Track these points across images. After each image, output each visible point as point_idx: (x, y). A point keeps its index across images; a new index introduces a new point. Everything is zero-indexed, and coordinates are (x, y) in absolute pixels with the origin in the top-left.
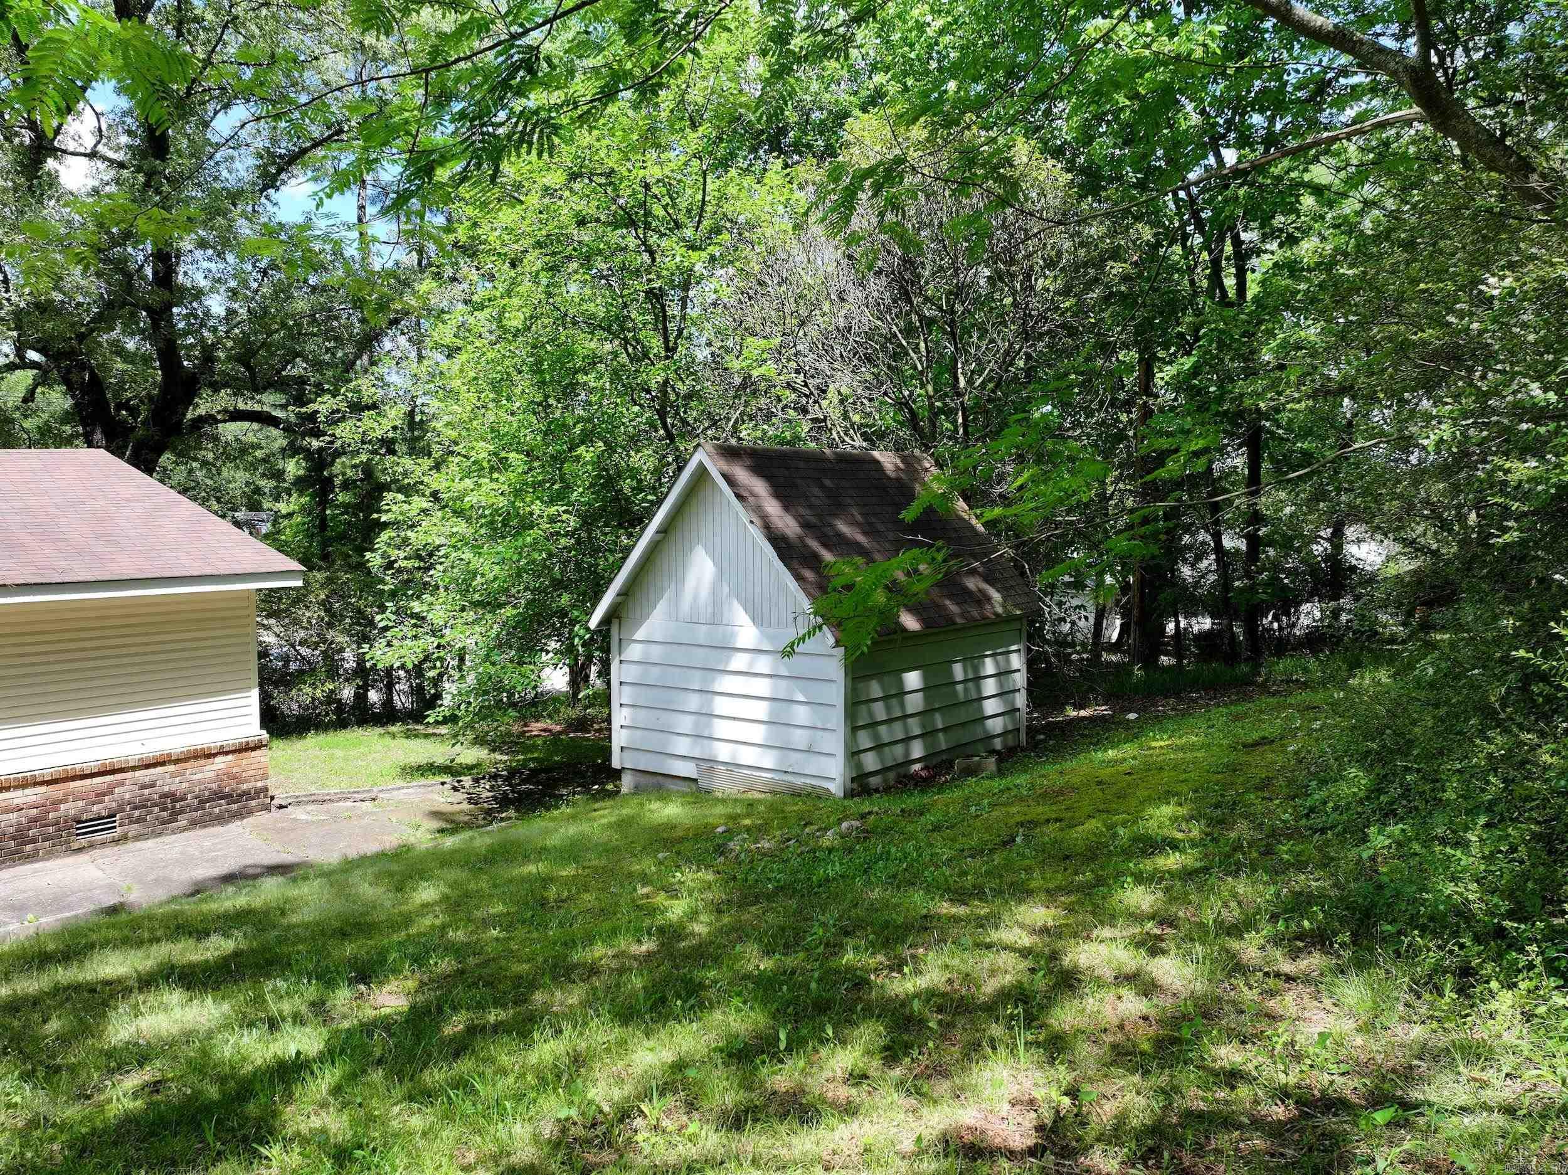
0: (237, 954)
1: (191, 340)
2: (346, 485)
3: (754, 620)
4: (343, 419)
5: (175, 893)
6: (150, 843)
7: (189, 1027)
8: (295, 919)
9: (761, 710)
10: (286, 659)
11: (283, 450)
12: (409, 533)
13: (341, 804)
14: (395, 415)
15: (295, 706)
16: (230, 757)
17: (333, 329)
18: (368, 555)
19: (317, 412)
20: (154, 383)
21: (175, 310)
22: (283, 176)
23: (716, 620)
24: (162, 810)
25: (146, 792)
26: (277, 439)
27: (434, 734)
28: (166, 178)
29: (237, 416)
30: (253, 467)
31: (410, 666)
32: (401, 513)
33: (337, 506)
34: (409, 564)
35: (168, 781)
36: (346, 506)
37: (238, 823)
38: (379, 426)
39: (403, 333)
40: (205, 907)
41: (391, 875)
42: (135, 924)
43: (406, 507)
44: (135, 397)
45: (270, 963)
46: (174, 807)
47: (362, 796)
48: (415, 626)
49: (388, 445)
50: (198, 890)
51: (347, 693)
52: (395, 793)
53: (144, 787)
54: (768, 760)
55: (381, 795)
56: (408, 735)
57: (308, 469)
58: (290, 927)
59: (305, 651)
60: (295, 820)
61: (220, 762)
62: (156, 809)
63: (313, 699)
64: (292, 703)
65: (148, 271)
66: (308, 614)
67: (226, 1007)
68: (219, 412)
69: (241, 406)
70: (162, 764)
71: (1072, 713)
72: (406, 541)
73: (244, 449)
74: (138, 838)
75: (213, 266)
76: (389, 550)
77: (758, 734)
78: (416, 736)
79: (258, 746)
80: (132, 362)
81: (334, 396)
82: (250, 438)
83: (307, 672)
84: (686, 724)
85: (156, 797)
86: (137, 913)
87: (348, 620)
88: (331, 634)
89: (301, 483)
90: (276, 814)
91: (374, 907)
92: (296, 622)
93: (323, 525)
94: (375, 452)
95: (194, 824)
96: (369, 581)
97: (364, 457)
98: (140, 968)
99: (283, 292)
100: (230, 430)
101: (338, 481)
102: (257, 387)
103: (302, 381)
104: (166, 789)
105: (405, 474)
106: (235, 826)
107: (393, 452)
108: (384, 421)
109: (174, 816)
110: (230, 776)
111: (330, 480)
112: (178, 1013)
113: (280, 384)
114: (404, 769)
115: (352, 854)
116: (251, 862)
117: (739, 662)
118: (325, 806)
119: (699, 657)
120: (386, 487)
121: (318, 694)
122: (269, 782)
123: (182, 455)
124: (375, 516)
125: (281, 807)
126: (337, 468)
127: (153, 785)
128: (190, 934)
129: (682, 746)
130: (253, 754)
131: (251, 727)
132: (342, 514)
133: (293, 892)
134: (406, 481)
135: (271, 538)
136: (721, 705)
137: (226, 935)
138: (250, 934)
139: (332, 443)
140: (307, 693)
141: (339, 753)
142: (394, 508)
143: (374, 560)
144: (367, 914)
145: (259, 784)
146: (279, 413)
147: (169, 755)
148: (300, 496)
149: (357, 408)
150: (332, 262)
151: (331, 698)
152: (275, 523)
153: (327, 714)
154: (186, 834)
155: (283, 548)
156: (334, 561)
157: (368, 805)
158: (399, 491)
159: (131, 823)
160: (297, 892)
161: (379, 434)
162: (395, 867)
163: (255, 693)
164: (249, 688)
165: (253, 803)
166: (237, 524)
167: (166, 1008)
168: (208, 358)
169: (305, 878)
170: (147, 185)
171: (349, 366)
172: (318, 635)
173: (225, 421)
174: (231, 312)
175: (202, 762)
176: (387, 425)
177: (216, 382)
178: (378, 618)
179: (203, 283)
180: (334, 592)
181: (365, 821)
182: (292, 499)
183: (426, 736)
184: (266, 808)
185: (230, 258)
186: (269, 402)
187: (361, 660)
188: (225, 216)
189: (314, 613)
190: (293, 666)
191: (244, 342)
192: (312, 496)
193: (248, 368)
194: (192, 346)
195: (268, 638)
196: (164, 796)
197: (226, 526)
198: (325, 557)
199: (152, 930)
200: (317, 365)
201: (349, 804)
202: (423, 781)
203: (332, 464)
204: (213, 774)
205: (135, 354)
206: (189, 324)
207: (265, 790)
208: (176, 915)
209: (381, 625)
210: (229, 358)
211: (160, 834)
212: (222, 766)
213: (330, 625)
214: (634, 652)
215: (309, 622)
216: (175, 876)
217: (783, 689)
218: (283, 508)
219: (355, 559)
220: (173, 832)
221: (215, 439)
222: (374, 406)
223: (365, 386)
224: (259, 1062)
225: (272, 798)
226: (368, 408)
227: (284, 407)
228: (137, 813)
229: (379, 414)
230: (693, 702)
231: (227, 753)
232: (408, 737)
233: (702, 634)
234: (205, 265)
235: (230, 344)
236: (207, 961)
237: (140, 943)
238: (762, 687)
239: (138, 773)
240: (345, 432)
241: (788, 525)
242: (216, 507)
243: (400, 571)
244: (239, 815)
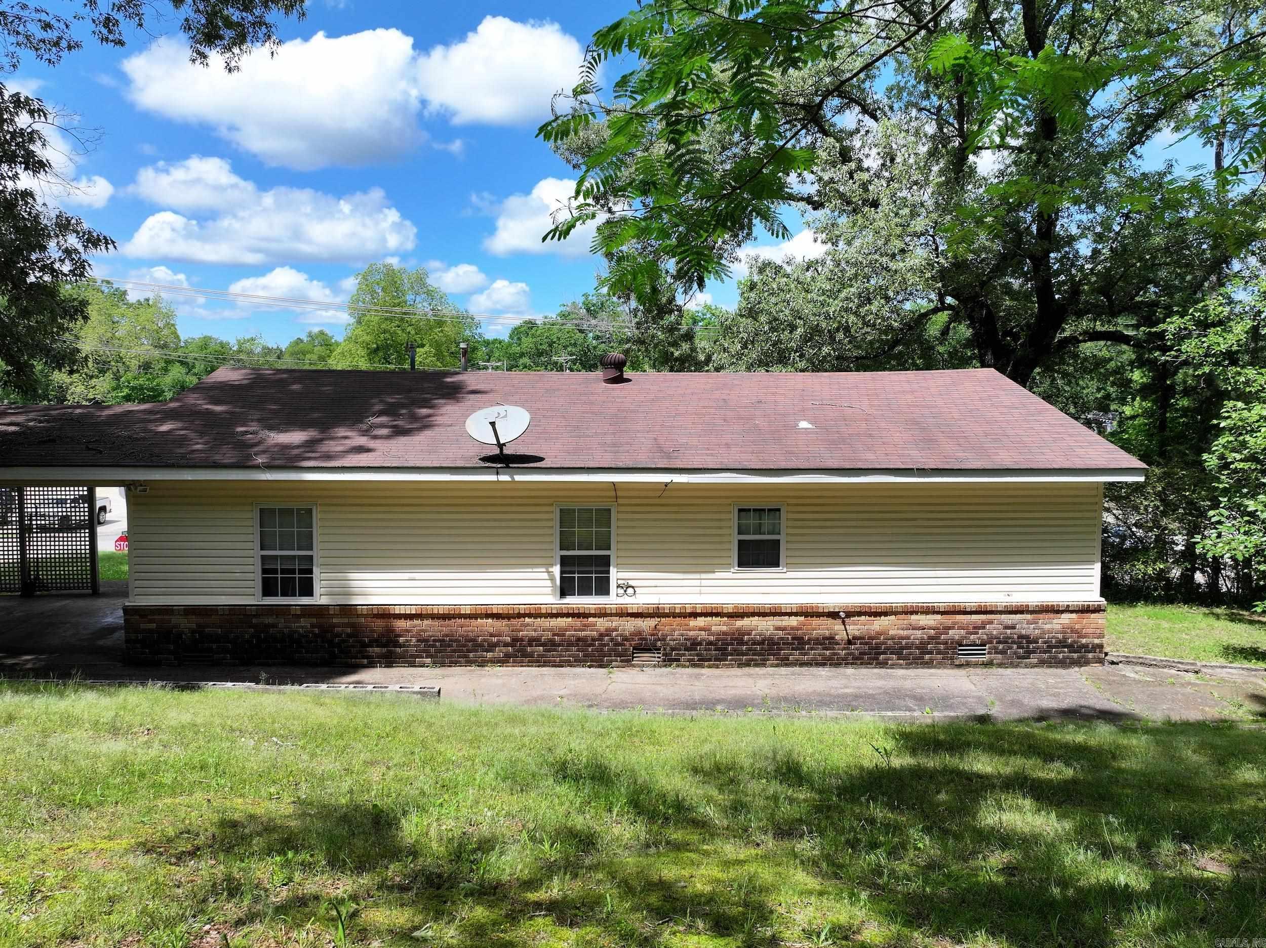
0: (1074, 781)
1: (1062, 278)
2: (1187, 392)
4: (1189, 336)
5: (1026, 715)
6: (1009, 671)
7: (1037, 830)
8: (1124, 765)
10: (1123, 538)
11: (1131, 363)
12: (1248, 438)
13: (1166, 670)
14: (1240, 330)
15: (1127, 577)
16: (1074, 616)
17: (1185, 257)
18: (1205, 456)
19: (1165, 331)
20: (1031, 315)
21: (1052, 255)
24: (1019, 648)
25: (1009, 631)
26: (1128, 353)
27: (1259, 622)
28: (1053, 153)
29: (1094, 336)
30: (1104, 378)
31: (1241, 558)
32: (1241, 420)
33: (1177, 410)
34: (1241, 465)
35: (1025, 626)
36: (1185, 411)
37: (1077, 669)
38: (1220, 341)
39: (1253, 254)
40: (1052, 736)
41: (1213, 747)
42: (999, 735)
43: (1245, 414)
44: (1017, 326)
45: (1102, 798)
46: (1028, 647)
47: (1187, 667)
48: (1249, 522)
49: (1231, 357)
50: (1042, 716)
51: (1176, 573)
52: (1219, 670)
53: (1006, 627)
55: (1204, 670)
56: (1233, 618)
57: (1153, 379)
58: (1120, 771)
59: (1140, 533)
60: (1124, 676)
61: (1066, 618)
62: (1015, 646)
63: (1145, 574)
64: (1124, 575)
65: (1034, 228)
66: (1146, 503)
67: (1068, 825)
68: (1080, 334)
69: (1099, 327)
70: (1022, 612)
72: (1244, 444)
73: (1099, 363)
74: (1000, 665)
75: (1084, 218)
76: (1227, 453)
78: (1240, 621)
79: (1098, 610)
80: (1016, 299)
81: (1182, 317)
82: (1105, 353)
83: (1138, 551)
85: (1015, 637)
86: (1000, 726)
87: (1181, 511)
88: (1164, 522)
89: (1145, 391)
90: (1108, 668)
91: (1196, 773)
92: (1136, 508)
93: (1162, 425)
94: (1218, 364)
95: (1042, 663)
96: (1204, 478)
97: (1207, 369)
98: (1002, 772)
99: (1142, 232)
100: (1088, 348)
101: (1179, 388)
102: (1113, 312)
103: (1154, 304)
104: (1023, 632)
105: (1247, 383)
106: (1075, 671)
107: (1234, 362)
108: (1230, 336)
109: (1028, 653)
110: (1073, 631)
111: (1172, 387)
112: (1029, 817)
113: (1131, 308)
114: (1227, 648)
115: (1175, 717)
116: (1083, 703)
118: (1151, 670)
120: (1225, 395)
121: (1150, 571)
122: (1104, 641)
123: (1048, 370)
124: (1215, 422)
125: (1113, 663)
126: (1180, 376)
127: (1013, 627)
128: (1039, 754)
130: (1093, 616)
131: (1092, 594)
132: (1181, 417)
133: (1124, 741)
134: (1248, 389)
135: (1114, 438)
137: (1068, 764)
138: (1086, 768)
139: (1177, 357)
140: (1141, 569)
141: (1165, 625)
142: (1234, 415)
143: (1211, 461)
144: (1190, 778)
145: (1097, 641)
146: (1130, 333)
147: (1027, 606)
148: (1142, 401)
149: (1204, 325)
150: (1189, 199)
151: (1161, 575)
152: (1120, 424)
153: (1156, 589)
154: (1036, 670)
155: (1126, 447)
156: (1170, 459)
157: (1191, 677)
158: (1237, 399)
159: (996, 653)
160: (1125, 742)
161: (1223, 348)
162: (1218, 741)
163: (1098, 566)
164: (1092, 562)
165: (1090, 655)
166: (1088, 423)
167: (1019, 809)
168: (1075, 290)
169: (1134, 731)
170: (1038, 161)
171: (1197, 286)
172: (1153, 521)
173: (1085, 341)
174: (1096, 252)
175: (1052, 615)
176: (1231, 339)
177: (1080, 310)
178: (1211, 513)
179: (1074, 230)
180: (1169, 484)
181: (1189, 690)
182: (1136, 403)
183: (1251, 622)
184: (1101, 661)
185: (1100, 209)
186: (1124, 324)
187: (1190, 546)
188: (1097, 175)
189: (1150, 503)
190: (1128, 544)
191: (1106, 276)
192: (1155, 402)
193: (1108, 297)
194: (1064, 283)
195: (1109, 519)
196: (1021, 637)
197: (1078, 427)
198: (1162, 454)
199: (1011, 743)
200: (1168, 289)
201: (1173, 672)
202: (1247, 665)
203: (1175, 373)
204: (1059, 627)
205: (1019, 292)
206: (1062, 264)
207: (1101, 646)
208: (1028, 736)
209: (1213, 520)
210: (1093, 291)
211: (1017, 666)
212: (1067, 621)
213: (1164, 514)
215: (1146, 509)
216: (1026, 701)
218: (1128, 411)
219: (1191, 458)
220: (1026, 666)
221: (1076, 356)
222: (1220, 323)
223: (1214, 305)
224: (1093, 881)
225: (1106, 654)
226: (1214, 325)
227: (1136, 327)
228: (1001, 647)
229: (1224, 330)
231: (1072, 612)
232: (1232, 620)
234: (1078, 217)
235: (1094, 279)
236: (1052, 780)
237: (1002, 752)
239: (1003, 616)
240: (1189, 347)
242: (1072, 410)
243: (1236, 471)
244: (1079, 663)
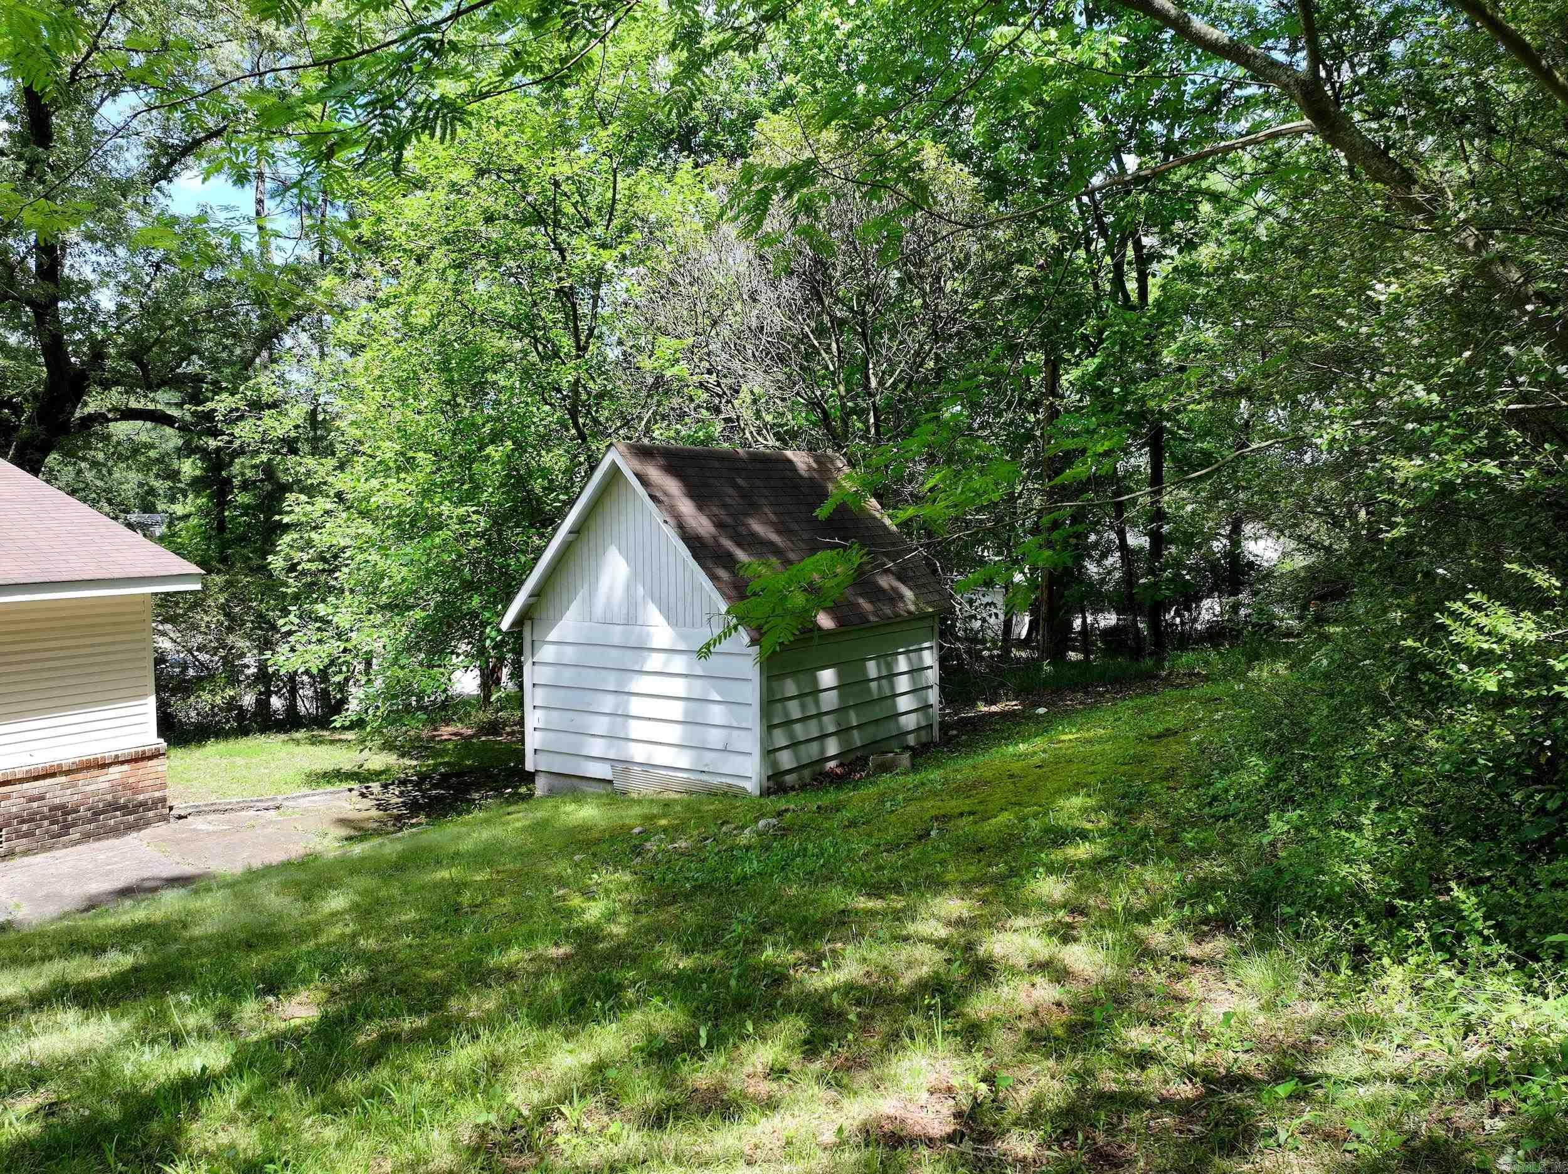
0: (135, 969)
1: (78, 336)
2: (245, 486)
3: (668, 619)
4: (242, 418)
5: (67, 909)
6: (40, 858)
7: (85, 1045)
8: (197, 931)
9: (676, 710)
10: (185, 667)
11: (178, 450)
12: (313, 535)
13: (243, 813)
14: (297, 413)
15: (193, 714)
16: (126, 767)
17: (231, 325)
18: (270, 558)
19: (215, 410)
20: (38, 382)
21: (61, 304)
22: (176, 167)
23: (631, 619)
24: (52, 824)
25: (35, 805)
26: (172, 439)
27: (340, 740)
28: (49, 166)
29: (129, 414)
30: (146, 468)
31: (315, 671)
32: (305, 515)
33: (236, 507)
34: (313, 566)
35: (58, 793)
36: (246, 509)
37: (135, 834)
38: (281, 425)
39: (304, 330)
40: (101, 923)
41: (298, 884)
42: (25, 942)
43: (309, 508)
44: (18, 394)
45: (170, 977)
46: (65, 820)
47: (266, 805)
48: (319, 629)
49: (291, 446)
50: (92, 905)
51: (248, 700)
52: (301, 801)
53: (31, 800)
54: (683, 760)
55: (286, 803)
56: (314, 741)
57: (206, 470)
58: (192, 940)
59: (203, 657)
60: (195, 830)
61: (115, 772)
62: (46, 823)
63: (213, 707)
64: (190, 710)
65: (32, 263)
66: (206, 619)
67: (126, 1024)
68: (109, 411)
69: (133, 404)
70: (53, 775)
71: (983, 708)
72: (309, 543)
73: (136, 450)
74: (26, 853)
75: (102, 260)
76: (292, 553)
77: (674, 734)
78: (321, 742)
79: (156, 755)
80: (14, 358)
81: (232, 394)
82: (144, 438)
83: (205, 678)
84: (601, 725)
85: (46, 809)
86: (26, 930)
87: (249, 625)
88: (230, 639)
89: (197, 484)
90: (175, 825)
91: (281, 918)
92: (195, 627)
93: (221, 527)
94: (276, 452)
95: (87, 837)
96: (271, 586)
97: (264, 457)
98: (31, 987)
99: (178, 288)
100: (121, 429)
101: (236, 482)
102: (151, 386)
103: (198, 379)
104: (57, 801)
105: (308, 474)
106: (132, 838)
107: (294, 451)
108: (285, 420)
109: (66, 829)
110: (126, 787)
111: (228, 481)
112: (74, 1033)
113: (175, 382)
114: (309, 776)
115: (257, 864)
116: (147, 874)
117: (655, 662)
118: (227, 816)
119: (613, 657)
120: (287, 488)
121: (218, 700)
122: (167, 792)
123: (70, 454)
124: (277, 518)
125: (180, 817)
126: (236, 468)
127: (42, 798)
128: (85, 950)
129: (597, 748)
130: (150, 763)
131: (148, 736)
132: (242, 515)
133: (195, 904)
134: (309, 482)
135: (167, 541)
136: (636, 706)
137: (124, 950)
138: (150, 949)
139: (230, 442)
140: (207, 700)
141: (240, 761)
142: (297, 509)
143: (276, 563)
144: (274, 924)
145: (157, 794)
146: (174, 412)
147: (60, 765)
148: (197, 497)
149: (257, 406)
150: (229, 256)
151: (232, 704)
152: (170, 525)
153: (228, 721)
154: (79, 847)
155: (179, 551)
156: (233, 565)
157: (272, 813)
158: (301, 492)
159: (18, 838)
160: (198, 904)
161: (280, 433)
162: (303, 876)
163: (152, 701)
164: (146, 695)
165: (151, 814)
166: (130, 526)
167: (60, 1027)
168: (98, 353)
169: (208, 890)
170: (29, 173)
171: (248, 363)
172: (218, 640)
173: (116, 420)
174: (122, 308)
175: (96, 772)
176: (288, 423)
177: (107, 379)
178: (281, 622)
179: (91, 277)
180: (234, 596)
181: (270, 830)
182: (189, 501)
183: (332, 742)
184: (165, 819)
185: (121, 251)
186: (164, 400)
187: (262, 666)
188: (114, 207)
189: (211, 618)
190: (191, 672)
191: (136, 337)
192: (210, 498)
193: (140, 364)
194: (80, 343)
195: (165, 644)
196: (54, 808)
197: (119, 528)
198: (224, 560)
199: (44, 948)
200: (214, 362)
201: (252, 813)
202: (329, 788)
203: (231, 463)
204: (107, 785)
205: (18, 350)
206: (76, 319)
207: (163, 800)
208: (69, 931)
209: (284, 629)
210: (121, 355)
211: (50, 849)
212: (117, 776)
213: (230, 630)
214: (546, 653)
215: (208, 627)
216: (67, 891)
217: (698, 688)
218: (179, 509)
219: (255, 562)
220: (65, 846)
221: (107, 438)
222: (274, 405)
223: (264, 382)
224: (162, 1079)
225: (171, 808)
226: (269, 407)
227: (180, 405)
228: (25, 827)
229: (280, 413)
230: (608, 703)
231: (123, 763)
232: (313, 744)
233: (617, 634)
234: (94, 258)
235: (121, 340)
236: (104, 978)
237: (30, 962)
238: (679, 687)
239: (26, 786)
240: (245, 431)
241: (702, 524)
242: (107, 508)
243: (303, 573)
244: (135, 827)
